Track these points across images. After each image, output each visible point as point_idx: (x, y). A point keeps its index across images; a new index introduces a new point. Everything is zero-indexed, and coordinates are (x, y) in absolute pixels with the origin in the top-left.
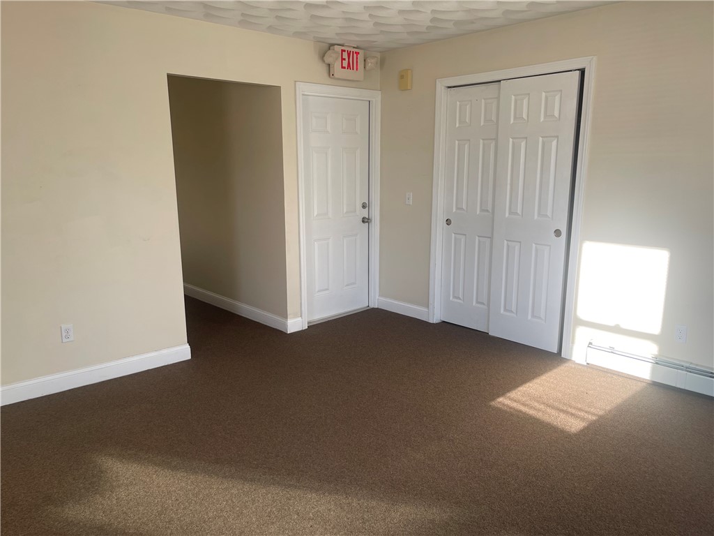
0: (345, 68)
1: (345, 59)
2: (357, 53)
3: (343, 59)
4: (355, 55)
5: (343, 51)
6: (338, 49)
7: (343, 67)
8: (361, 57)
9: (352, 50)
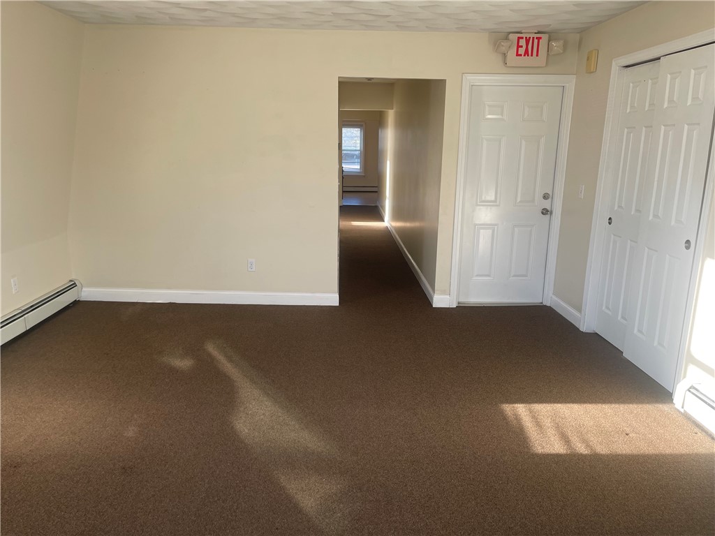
0: (521, 55)
1: (522, 47)
2: (539, 39)
3: (519, 46)
4: (536, 41)
5: (519, 38)
6: (514, 37)
7: (518, 55)
8: (543, 43)
9: (532, 36)
